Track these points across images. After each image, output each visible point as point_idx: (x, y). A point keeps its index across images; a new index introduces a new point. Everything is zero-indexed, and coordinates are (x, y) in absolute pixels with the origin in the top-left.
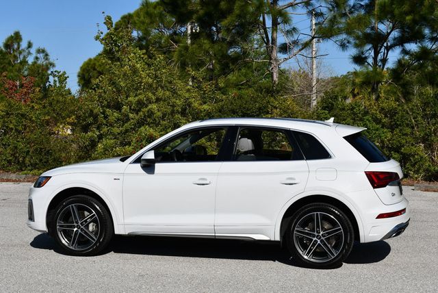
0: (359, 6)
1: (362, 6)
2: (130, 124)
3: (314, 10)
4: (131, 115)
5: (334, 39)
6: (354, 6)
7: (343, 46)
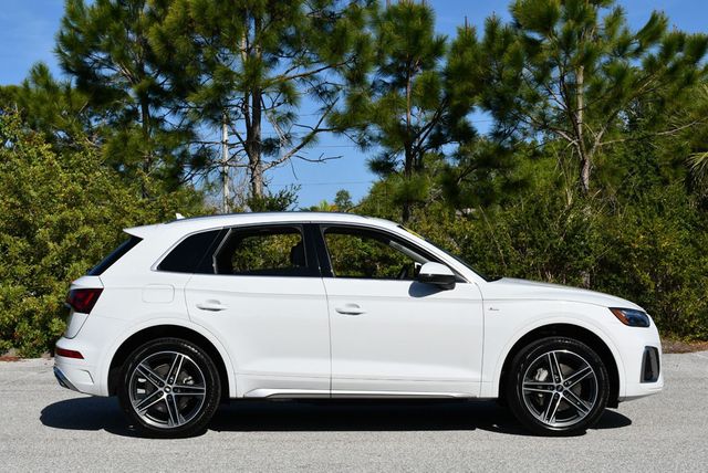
0: (381, 84)
1: (385, 83)
2: (52, 259)
3: (319, 87)
4: (51, 245)
5: (351, 132)
6: (374, 83)
7: (363, 144)
